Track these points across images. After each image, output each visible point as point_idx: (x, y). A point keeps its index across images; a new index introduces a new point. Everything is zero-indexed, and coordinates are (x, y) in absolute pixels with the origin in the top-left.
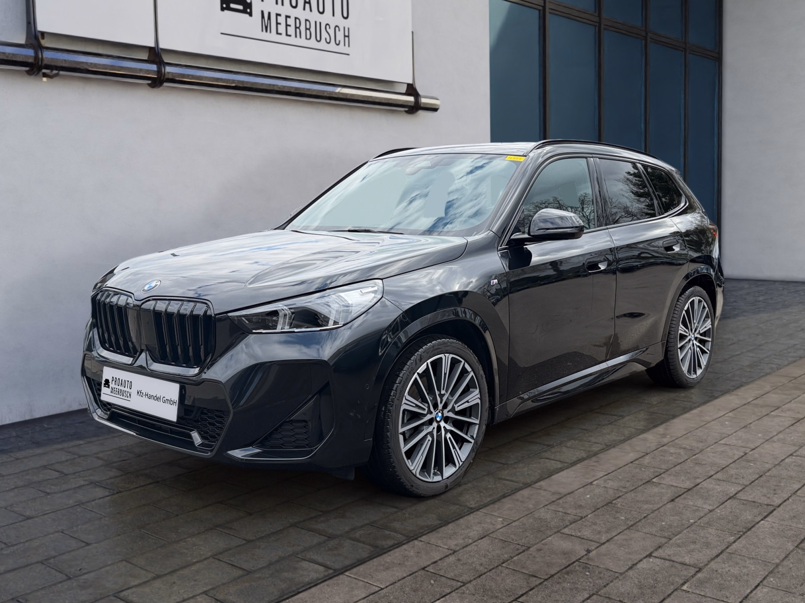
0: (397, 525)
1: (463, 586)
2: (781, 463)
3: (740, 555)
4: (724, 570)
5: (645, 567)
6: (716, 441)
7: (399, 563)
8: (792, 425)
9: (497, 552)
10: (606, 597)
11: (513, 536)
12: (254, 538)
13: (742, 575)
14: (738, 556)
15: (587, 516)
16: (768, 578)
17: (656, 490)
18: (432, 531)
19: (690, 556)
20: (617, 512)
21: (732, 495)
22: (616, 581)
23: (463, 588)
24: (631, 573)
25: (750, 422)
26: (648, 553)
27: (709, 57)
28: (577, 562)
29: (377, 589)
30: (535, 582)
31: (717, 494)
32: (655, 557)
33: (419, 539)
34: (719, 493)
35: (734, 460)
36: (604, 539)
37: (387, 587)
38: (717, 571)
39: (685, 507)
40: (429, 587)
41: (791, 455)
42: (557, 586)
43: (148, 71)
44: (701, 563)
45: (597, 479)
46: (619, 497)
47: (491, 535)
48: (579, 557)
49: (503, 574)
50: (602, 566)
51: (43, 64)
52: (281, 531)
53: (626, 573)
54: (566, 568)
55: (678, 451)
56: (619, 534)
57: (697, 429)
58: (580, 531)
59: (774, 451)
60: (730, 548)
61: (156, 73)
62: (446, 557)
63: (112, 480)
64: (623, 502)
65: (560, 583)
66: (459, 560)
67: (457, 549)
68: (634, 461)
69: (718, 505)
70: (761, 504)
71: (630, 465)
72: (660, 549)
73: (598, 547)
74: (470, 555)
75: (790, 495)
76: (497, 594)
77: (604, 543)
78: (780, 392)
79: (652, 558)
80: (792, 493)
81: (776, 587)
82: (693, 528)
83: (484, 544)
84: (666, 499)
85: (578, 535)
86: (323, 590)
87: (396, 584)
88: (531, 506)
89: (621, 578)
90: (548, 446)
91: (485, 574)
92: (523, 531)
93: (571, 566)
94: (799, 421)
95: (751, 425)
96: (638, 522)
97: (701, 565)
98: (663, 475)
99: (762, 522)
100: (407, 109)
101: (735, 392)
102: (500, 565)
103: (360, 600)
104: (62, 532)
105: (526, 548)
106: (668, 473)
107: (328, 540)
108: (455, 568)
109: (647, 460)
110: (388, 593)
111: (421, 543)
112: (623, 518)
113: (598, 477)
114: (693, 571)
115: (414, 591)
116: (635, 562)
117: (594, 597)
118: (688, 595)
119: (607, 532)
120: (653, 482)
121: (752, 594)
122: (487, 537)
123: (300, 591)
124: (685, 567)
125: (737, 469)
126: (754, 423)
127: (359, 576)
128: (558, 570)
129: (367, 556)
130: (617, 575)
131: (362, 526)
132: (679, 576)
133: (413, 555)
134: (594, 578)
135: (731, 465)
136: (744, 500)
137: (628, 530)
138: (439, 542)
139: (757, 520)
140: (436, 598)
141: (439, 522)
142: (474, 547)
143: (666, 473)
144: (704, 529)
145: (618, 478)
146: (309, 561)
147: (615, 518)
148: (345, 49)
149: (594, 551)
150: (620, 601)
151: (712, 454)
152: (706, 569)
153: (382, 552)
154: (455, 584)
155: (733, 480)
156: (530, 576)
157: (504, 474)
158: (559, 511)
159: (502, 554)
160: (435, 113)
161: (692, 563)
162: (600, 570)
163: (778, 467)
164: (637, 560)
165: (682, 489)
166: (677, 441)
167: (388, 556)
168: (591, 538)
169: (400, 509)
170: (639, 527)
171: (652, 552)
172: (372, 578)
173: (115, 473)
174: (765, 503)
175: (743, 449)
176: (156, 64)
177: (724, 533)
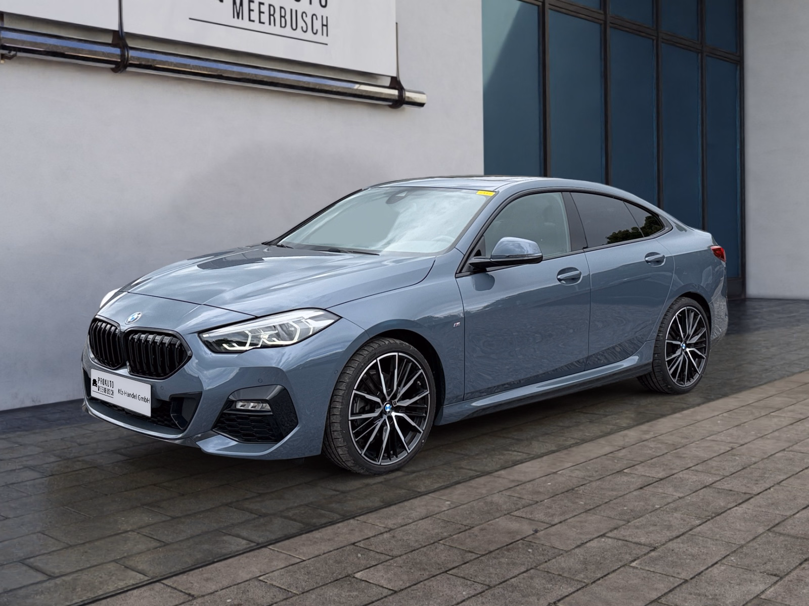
0: (335, 506)
1: (392, 559)
2: (770, 457)
3: (702, 537)
4: (681, 550)
5: (595, 546)
6: (703, 437)
7: (328, 538)
8: (792, 424)
9: (436, 531)
10: (545, 571)
12: (181, 515)
13: (700, 553)
14: (701, 538)
15: (544, 501)
16: (729, 557)
17: (625, 479)
18: (371, 512)
19: (647, 537)
20: (577, 498)
21: (707, 484)
22: (560, 557)
23: (391, 561)
24: (577, 550)
25: (745, 421)
26: (602, 533)
27: (728, 60)
28: (521, 541)
29: (298, 560)
30: (470, 556)
31: (692, 484)
32: (609, 537)
33: (356, 518)
34: (694, 482)
35: (718, 454)
36: (556, 520)
37: (309, 559)
38: (673, 550)
39: (653, 494)
40: (355, 560)
41: (784, 450)
42: (494, 561)
43: (110, 55)
44: (657, 543)
45: (564, 469)
46: (582, 485)
47: (434, 516)
48: (524, 536)
49: (437, 550)
50: (547, 545)
52: (211, 510)
53: (573, 551)
56: (573, 517)
57: (685, 427)
58: (531, 514)
59: (765, 447)
60: (694, 530)
61: (120, 57)
62: (382, 534)
64: (586, 490)
65: (498, 558)
66: (393, 537)
67: (394, 528)
68: (608, 454)
69: (690, 493)
70: (738, 493)
71: (603, 456)
72: (615, 530)
73: (547, 528)
74: (406, 533)
75: (773, 485)
76: (426, 567)
77: (555, 525)
78: (785, 395)
79: (605, 538)
80: (776, 483)
81: (735, 565)
82: (657, 512)
83: (425, 523)
84: (632, 487)
85: (528, 517)
86: (242, 561)
87: (320, 557)
88: (484, 492)
89: (565, 555)
90: (518, 440)
91: (417, 549)
92: (470, 513)
93: (514, 544)
94: (800, 421)
95: (746, 424)
96: (598, 506)
97: (657, 545)
98: (637, 467)
99: (736, 508)
100: (390, 103)
101: (734, 396)
102: (436, 542)
103: (278, 570)
105: (469, 527)
106: (643, 464)
107: (257, 518)
108: (387, 543)
109: (621, 454)
110: (310, 564)
111: (356, 522)
112: (582, 503)
113: (565, 467)
114: (647, 549)
115: (338, 563)
116: (585, 541)
117: (532, 571)
118: (635, 570)
119: (561, 515)
120: (624, 472)
121: (707, 571)
122: (429, 518)
123: (216, 560)
124: (639, 546)
125: (720, 462)
126: (749, 422)
127: (283, 550)
128: (499, 547)
129: (296, 532)
130: (561, 552)
131: (298, 507)
132: (630, 554)
133: (345, 532)
134: (535, 555)
135: (714, 458)
136: (720, 489)
137: (585, 514)
138: (377, 522)
139: (729, 507)
140: (360, 569)
141: (382, 504)
142: (412, 526)
143: (641, 465)
144: (669, 514)
145: (586, 469)
146: (233, 536)
147: (573, 503)
148: (323, 39)
149: (543, 532)
150: (559, 575)
151: (695, 449)
152: (661, 548)
153: (313, 529)
154: (383, 557)
155: (713, 471)
156: (466, 551)
157: (464, 464)
158: (514, 497)
159: (442, 533)
160: (422, 109)
161: (648, 542)
162: (544, 547)
163: (765, 461)
164: (588, 540)
165: (654, 479)
166: (660, 437)
167: (319, 532)
168: (543, 520)
169: (343, 492)
170: (598, 512)
171: (606, 533)
172: (296, 551)
173: (53, 459)
174: (743, 492)
175: (731, 445)
176: (120, 48)
177: (691, 517)
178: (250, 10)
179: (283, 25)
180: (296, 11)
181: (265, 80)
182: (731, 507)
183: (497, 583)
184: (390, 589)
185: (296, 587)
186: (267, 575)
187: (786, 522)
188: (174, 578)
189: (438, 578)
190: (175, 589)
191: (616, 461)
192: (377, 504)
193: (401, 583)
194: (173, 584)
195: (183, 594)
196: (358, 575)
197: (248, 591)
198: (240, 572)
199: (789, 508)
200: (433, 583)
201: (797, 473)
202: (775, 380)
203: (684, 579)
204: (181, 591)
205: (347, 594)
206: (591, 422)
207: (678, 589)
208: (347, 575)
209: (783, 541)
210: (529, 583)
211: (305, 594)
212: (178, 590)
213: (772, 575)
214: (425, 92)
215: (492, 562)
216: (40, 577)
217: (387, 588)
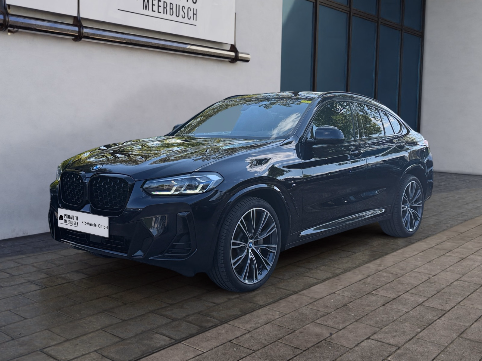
0: (214, 314)
2: (451, 285)
3: (424, 340)
4: (413, 349)
5: (366, 345)
6: (412, 270)
7: (215, 337)
8: (459, 262)
9: (275, 333)
11: (285, 323)
12: (127, 319)
13: (424, 352)
14: (423, 341)
15: (331, 313)
16: (440, 354)
17: (374, 298)
18: (236, 319)
19: (393, 339)
20: (349, 311)
21: (420, 303)
22: (348, 353)
23: (254, 354)
24: (356, 348)
25: (433, 259)
26: (368, 336)
27: (416, 35)
28: (324, 341)
29: (201, 353)
30: (298, 352)
31: (411, 302)
32: (372, 339)
33: (228, 323)
34: (412, 301)
35: (422, 282)
36: (341, 327)
37: (207, 352)
38: (409, 349)
39: (391, 309)
40: (233, 353)
42: (311, 355)
43: (73, 31)
44: (400, 344)
45: (338, 290)
46: (351, 302)
47: (272, 322)
48: (326, 338)
49: (278, 346)
50: (339, 344)
51: (9, 24)
52: (144, 315)
53: (354, 349)
54: (317, 344)
55: (388, 275)
56: (350, 324)
57: (400, 262)
58: (326, 322)
59: (447, 277)
60: (418, 335)
61: (78, 32)
62: (244, 334)
63: (42, 280)
64: (353, 305)
65: (313, 353)
66: (252, 337)
67: (251, 330)
68: (361, 280)
69: (412, 309)
70: (438, 310)
71: (359, 282)
72: (375, 334)
73: (337, 332)
74: (258, 334)
76: (274, 358)
77: (341, 330)
78: (452, 241)
79: (370, 340)
80: (457, 303)
81: (445, 360)
82: (396, 322)
83: (268, 327)
84: (380, 304)
85: (325, 324)
86: (168, 352)
87: (213, 350)
88: (297, 305)
89: (350, 351)
90: (309, 269)
91: (267, 345)
92: (292, 321)
93: (320, 343)
94: (463, 259)
95: (434, 261)
96: (362, 317)
97: (399, 345)
98: (378, 289)
99: (438, 320)
100: (230, 60)
101: (424, 240)
102: (277, 341)
103: (190, 359)
104: (10, 311)
105: (293, 331)
106: (382, 288)
107: (172, 322)
108: (249, 341)
109: (369, 280)
110: (208, 355)
111: (229, 326)
112: (353, 315)
113: (339, 289)
114: (394, 349)
115: (224, 355)
116: (360, 342)
119: (343, 323)
120: (372, 293)
122: (270, 323)
123: (154, 352)
124: (390, 346)
125: (424, 287)
126: (435, 260)
127: (190, 344)
128: (312, 345)
129: (196, 332)
130: (348, 349)
131: (193, 314)
132: (386, 352)
133: (224, 333)
134: (334, 351)
135: (420, 285)
136: (427, 306)
137: (356, 322)
138: (240, 325)
139: (435, 319)
140: (237, 359)
141: (241, 313)
142: (260, 329)
143: (380, 288)
144: (402, 323)
145: (351, 290)
146: (160, 334)
147: (348, 315)
148: (194, 22)
149: (335, 334)
151: (409, 278)
152: (402, 348)
153: (205, 330)
154: (249, 351)
155: (421, 294)
156: (295, 348)
158: (314, 309)
159: (278, 334)
160: (247, 63)
161: (394, 343)
162: (338, 346)
163: (449, 287)
165: (390, 298)
166: (388, 269)
168: (333, 326)
169: (218, 304)
170: (362, 321)
171: (370, 336)
172: (199, 346)
173: (43, 276)
174: (441, 309)
175: (428, 275)
176: (78, 27)
177: (415, 326)
178: (153, 5)
179: (171, 14)
180: (179, 6)
181: (160, 46)
187: (467, 331)
192: (239, 313)
199: (467, 321)
201: (467, 297)
209: (468, 344)
214: (250, 54)
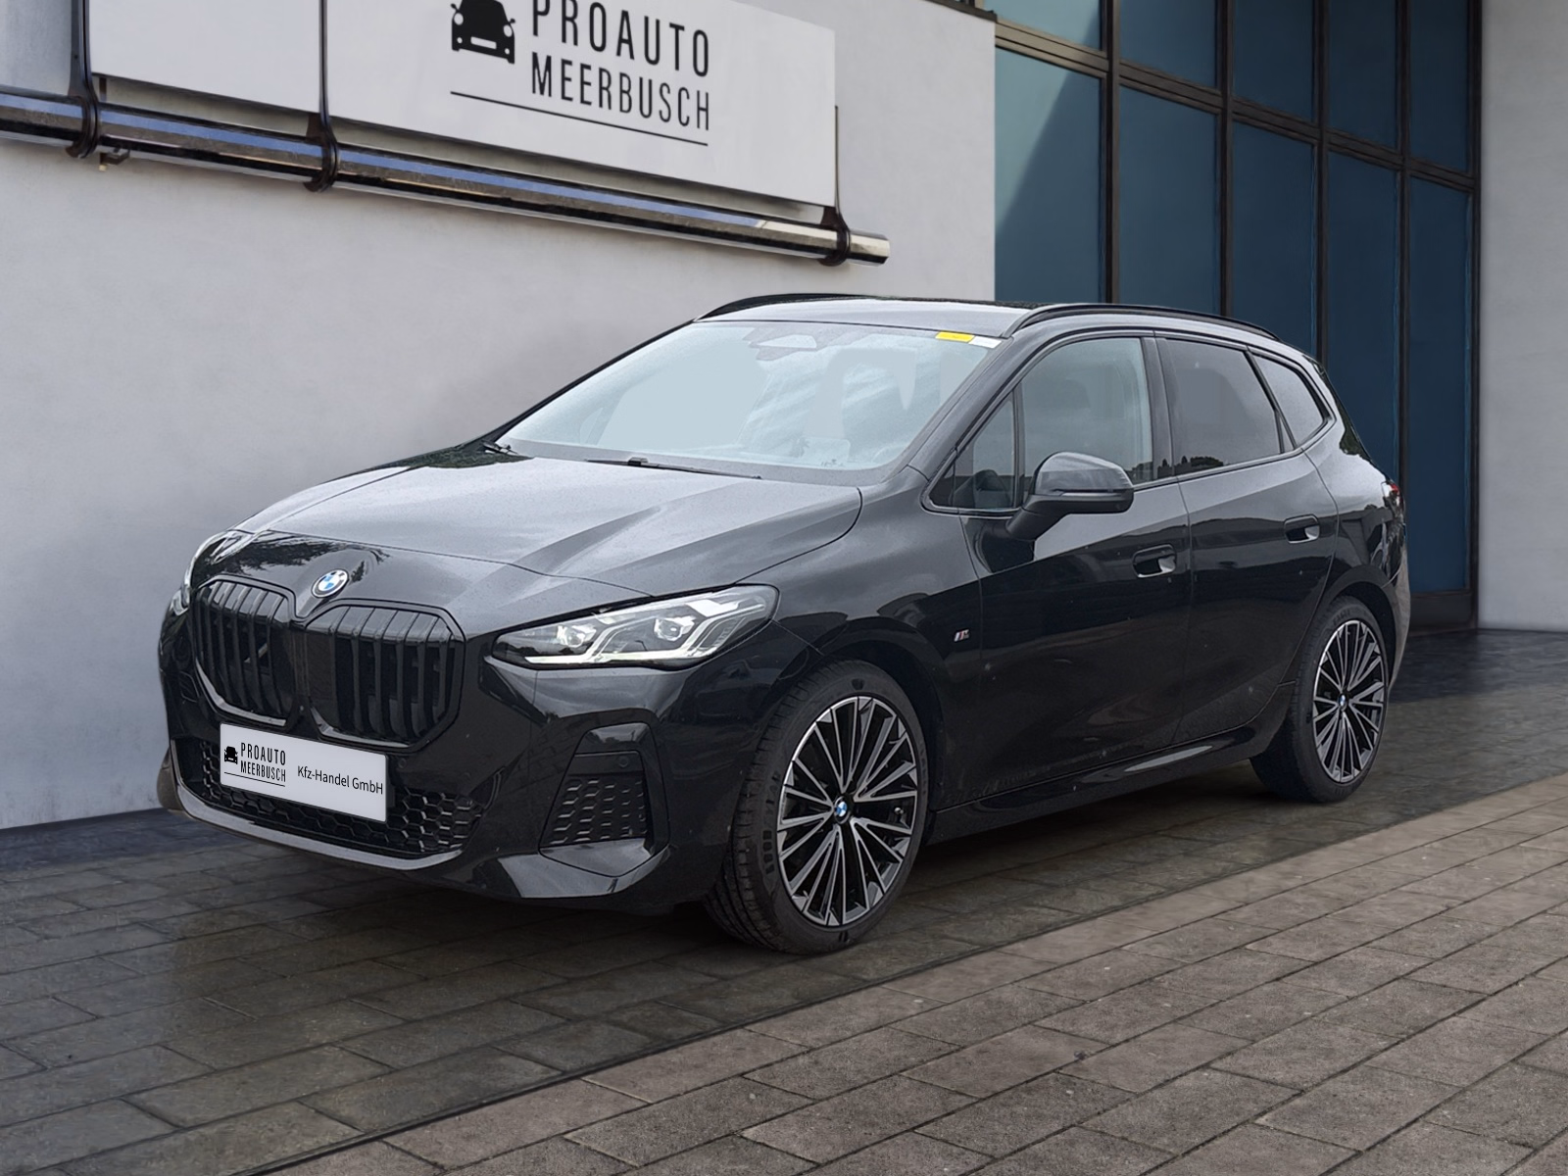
0: (709, 1004)
1: (812, 1104)
2: (1519, 926)
3: (1390, 1071)
4: (1350, 1095)
5: (1191, 1084)
6: (1395, 887)
7: (694, 1063)
8: (1559, 864)
9: (896, 1053)
10: (1097, 1132)
12: (422, 1017)
13: (1386, 1102)
14: (1387, 1074)
15: (1096, 1000)
16: (1438, 1110)
17: (1248, 961)
18: (775, 1016)
19: (1287, 1069)
20: (1158, 995)
21: (1401, 974)
22: (1125, 1105)
23: (810, 1108)
24: (1157, 1093)
25: (1473, 856)
26: (1203, 1062)
28: (1053, 1074)
29: (639, 1104)
30: (957, 1101)
31: (1372, 972)
32: (1216, 1070)
33: (748, 1028)
34: (1376, 969)
35: (1422, 918)
36: (1119, 1037)
37: (658, 1102)
38: (1335, 1096)
39: (1300, 990)
40: (743, 1105)
41: (1544, 912)
42: (1002, 1111)
43: (304, 158)
44: (1306, 1082)
45: (1134, 942)
46: (1168, 972)
47: (893, 1026)
48: (1060, 1065)
49: (897, 1088)
50: (1101, 1082)
52: (477, 1007)
53: (1149, 1094)
56: (1150, 1031)
57: (1361, 866)
58: (1073, 1024)
59: (1509, 906)
60: (1375, 1059)
61: (321, 163)
62: (794, 1056)
63: (177, 920)
64: (1175, 980)
65: (1010, 1105)
66: (816, 1063)
67: (817, 1046)
68: (1217, 915)
69: (1370, 989)
70: (1457, 991)
71: (1207, 919)
72: (1229, 1057)
73: (1101, 1051)
74: (840, 1056)
75: (1522, 976)
76: (876, 1120)
77: (1118, 1044)
78: (1548, 811)
79: (1209, 1070)
80: (1528, 973)
81: (1450, 1125)
82: (1308, 1024)
83: (876, 1038)
84: (1261, 977)
85: (1066, 1030)
87: (680, 1097)
88: (986, 981)
89: (1134, 1101)
90: (1050, 886)
91: (860, 1087)
92: (959, 1021)
93: (1040, 1079)
95: (1473, 863)
96: (1196, 1012)
97: (1305, 1085)
98: (1270, 939)
99: (1454, 1018)
100: (823, 256)
101: (1454, 810)
102: (896, 1074)
103: (600, 1121)
104: (54, 998)
105: (957, 1047)
106: (1282, 935)
107: (564, 1024)
108: (804, 1075)
109: (1244, 913)
110: (660, 1111)
111: (747, 1034)
112: (1167, 1005)
113: (1137, 939)
114: (1286, 1094)
115: (712, 1110)
116: (1172, 1076)
117: (1073, 1130)
118: (1264, 1132)
119: (1128, 1026)
120: (1246, 949)
121: (1398, 1136)
122: (883, 1028)
123: (485, 1101)
124: (1272, 1087)
125: (1424, 932)
126: (1481, 859)
127: (611, 1084)
128: (1012, 1084)
129: (634, 1051)
130: (1128, 1096)
131: (639, 1004)
132: (1255, 1102)
133: (727, 1053)
134: (1079, 1100)
135: (1415, 926)
136: (1424, 983)
137: (1172, 1025)
138: (786, 1034)
139: (1440, 1017)
140: (753, 1122)
141: (796, 1002)
142: (852, 1044)
143: (1277, 936)
144: (1329, 1027)
145: (1176, 941)
146: (518, 1056)
147: (1152, 1005)
148: (699, 135)
149: (1095, 1057)
150: (1124, 1139)
151: (1378, 908)
152: (1313, 1092)
153: (667, 1046)
154: (796, 1101)
155: (1411, 950)
156: (951, 1092)
157: (948, 928)
158: (1041, 991)
159: (906, 1057)
160: (881, 267)
161: (1289, 1081)
162: (1096, 1087)
163: (1510, 931)
164: (1177, 1074)
165: (1302, 962)
166: (1314, 885)
167: (678, 1052)
168: (1094, 1035)
169: (724, 979)
170: (1196, 1021)
171: (1211, 1062)
172: (635, 1086)
173: (185, 909)
174: (1468, 989)
175: (1446, 901)
176: (321, 145)
177: (1370, 1034)
178: (564, 79)
179: (626, 107)
180: (650, 82)
181: (591, 209)
182: (1444, 1016)
183: (1008, 1151)
184: (808, 1161)
185: (635, 1154)
186: (580, 1131)
187: (1545, 1047)
188: (408, 1133)
189: (898, 1140)
190: (409, 1153)
191: (1231, 928)
192: (787, 1002)
193: (829, 1149)
194: (405, 1144)
195: (423, 1163)
196: (749, 1133)
197: (544, 1159)
198: (531, 1123)
199: (1553, 1020)
200: (888, 1150)
202: (1531, 782)
203: (1355, 1150)
204: (420, 1158)
205: (729, 1168)
206: (1187, 854)
207: (1344, 1168)
208: (728, 1132)
209: (1541, 1081)
210: (1066, 1153)
211: (650, 1167)
212: (414, 1156)
213: (1518, 1144)
214: (887, 236)
215: (998, 1112)
216: (159, 1128)
217: (803, 1159)
